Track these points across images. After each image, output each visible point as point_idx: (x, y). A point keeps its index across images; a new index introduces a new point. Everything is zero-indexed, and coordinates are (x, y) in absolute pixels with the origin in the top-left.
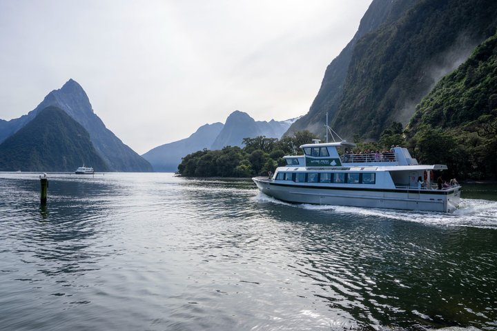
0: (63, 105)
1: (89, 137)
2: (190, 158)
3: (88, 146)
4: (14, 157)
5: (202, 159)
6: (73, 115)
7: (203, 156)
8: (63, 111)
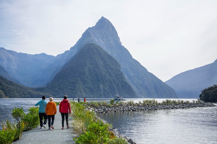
0: (97, 40)
1: (120, 67)
2: (207, 91)
3: (119, 76)
4: (66, 86)
5: (213, 92)
6: (105, 48)
7: (214, 90)
8: (99, 47)
